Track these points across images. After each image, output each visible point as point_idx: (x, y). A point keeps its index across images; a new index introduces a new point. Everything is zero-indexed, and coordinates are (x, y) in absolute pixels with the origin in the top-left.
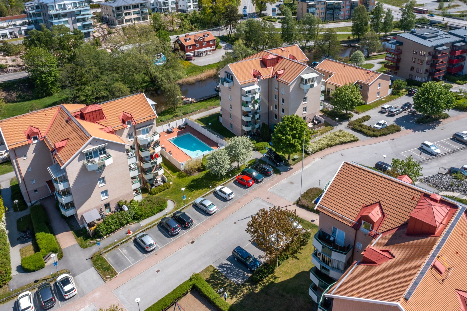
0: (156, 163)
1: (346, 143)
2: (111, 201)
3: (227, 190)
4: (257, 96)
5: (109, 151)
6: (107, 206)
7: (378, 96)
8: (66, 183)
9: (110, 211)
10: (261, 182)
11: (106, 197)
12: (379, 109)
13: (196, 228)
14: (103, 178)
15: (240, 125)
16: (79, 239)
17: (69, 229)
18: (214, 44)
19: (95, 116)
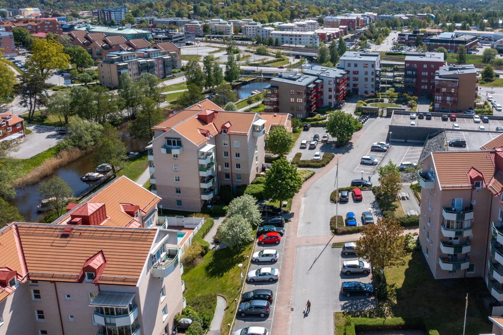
1: (309, 178)
2: (169, 319)
3: (269, 251)
4: (214, 157)
6: (166, 329)
10: (284, 233)
11: (166, 316)
14: (163, 288)
18: (22, 128)
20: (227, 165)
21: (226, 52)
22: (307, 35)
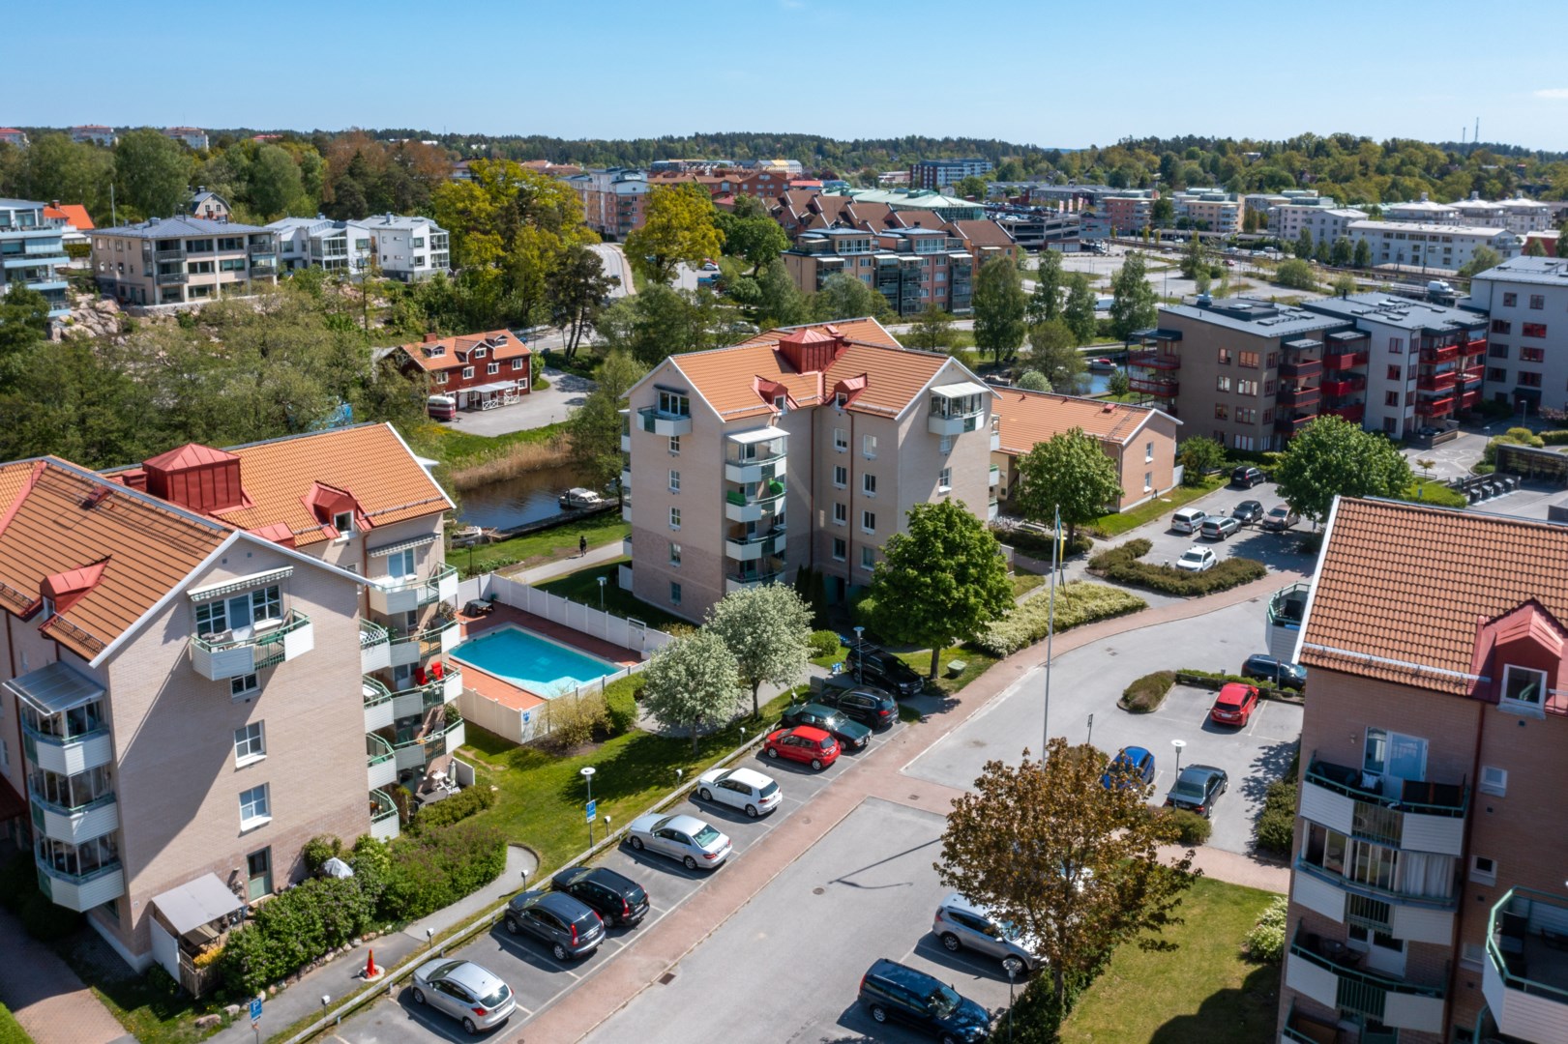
0: (439, 698)
1: (1110, 615)
2: (278, 838)
3: (753, 777)
5: (293, 604)
6: (259, 863)
7: (1147, 489)
8: (99, 742)
9: (269, 889)
10: (863, 747)
11: (260, 820)
12: (1166, 522)
13: (666, 925)
14: (256, 728)
15: (719, 579)
16: (134, 1015)
17: (78, 981)
18: (525, 372)
19: (208, 487)
20: (841, 511)
21: (1180, 274)
22: (1473, 238)
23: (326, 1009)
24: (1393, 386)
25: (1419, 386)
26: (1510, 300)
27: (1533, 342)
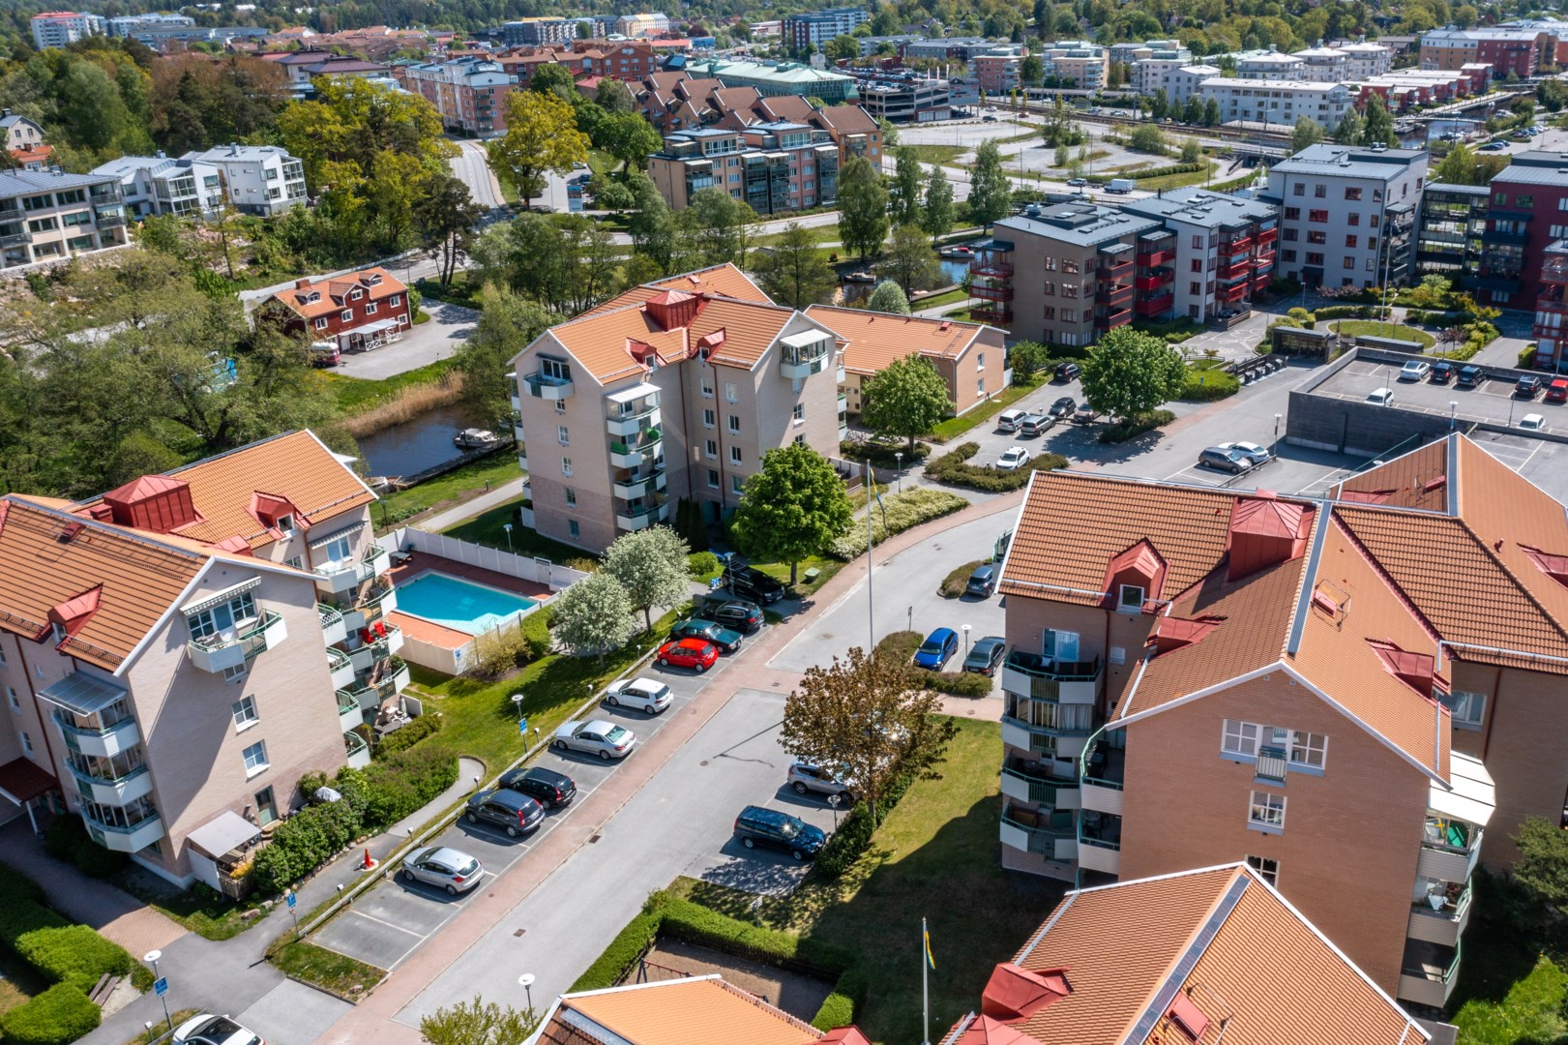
0: (385, 651)
1: (937, 516)
2: (277, 779)
3: (648, 684)
4: (656, 418)
5: (264, 605)
6: (265, 798)
7: (980, 393)
8: (130, 730)
9: (275, 816)
10: (736, 649)
11: (261, 767)
12: (994, 423)
14: (248, 701)
15: (611, 515)
16: (191, 919)
17: (138, 902)
18: (404, 308)
19: (165, 511)
20: (712, 448)
21: (1042, 142)
23: (341, 894)
24: (1196, 277)
25: (1218, 275)
26: (1299, 189)
27: (1318, 227)
